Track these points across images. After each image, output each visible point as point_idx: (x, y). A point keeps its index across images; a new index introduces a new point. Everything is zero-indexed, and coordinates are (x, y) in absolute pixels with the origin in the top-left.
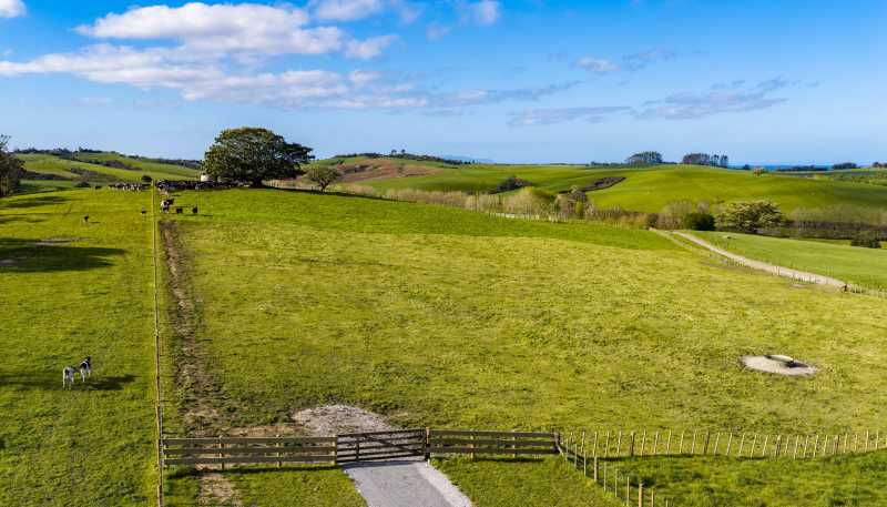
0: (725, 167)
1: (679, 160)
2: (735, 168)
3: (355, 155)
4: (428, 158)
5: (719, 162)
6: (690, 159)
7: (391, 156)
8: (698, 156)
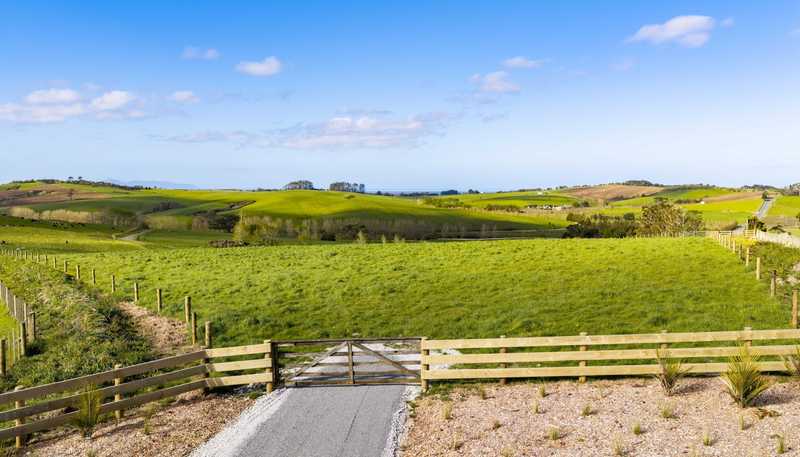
0: (363, 193)
1: (327, 187)
2: (371, 194)
3: (32, 181)
4: (103, 184)
5: (358, 189)
6: (336, 187)
7: (68, 182)
8: (342, 184)
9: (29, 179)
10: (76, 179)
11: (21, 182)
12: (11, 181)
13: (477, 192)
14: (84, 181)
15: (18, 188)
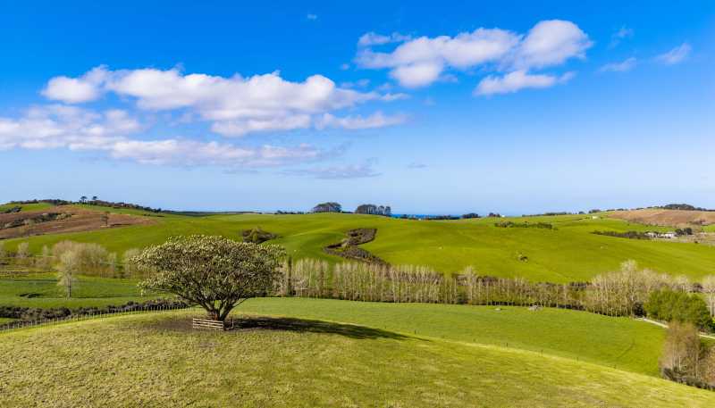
0: (389, 215)
2: (396, 217)
3: (35, 202)
5: (384, 212)
6: (363, 209)
7: (82, 203)
9: (32, 199)
10: (90, 199)
11: (22, 203)
12: (9, 201)
13: (499, 216)
14: (100, 202)
15: (19, 209)
